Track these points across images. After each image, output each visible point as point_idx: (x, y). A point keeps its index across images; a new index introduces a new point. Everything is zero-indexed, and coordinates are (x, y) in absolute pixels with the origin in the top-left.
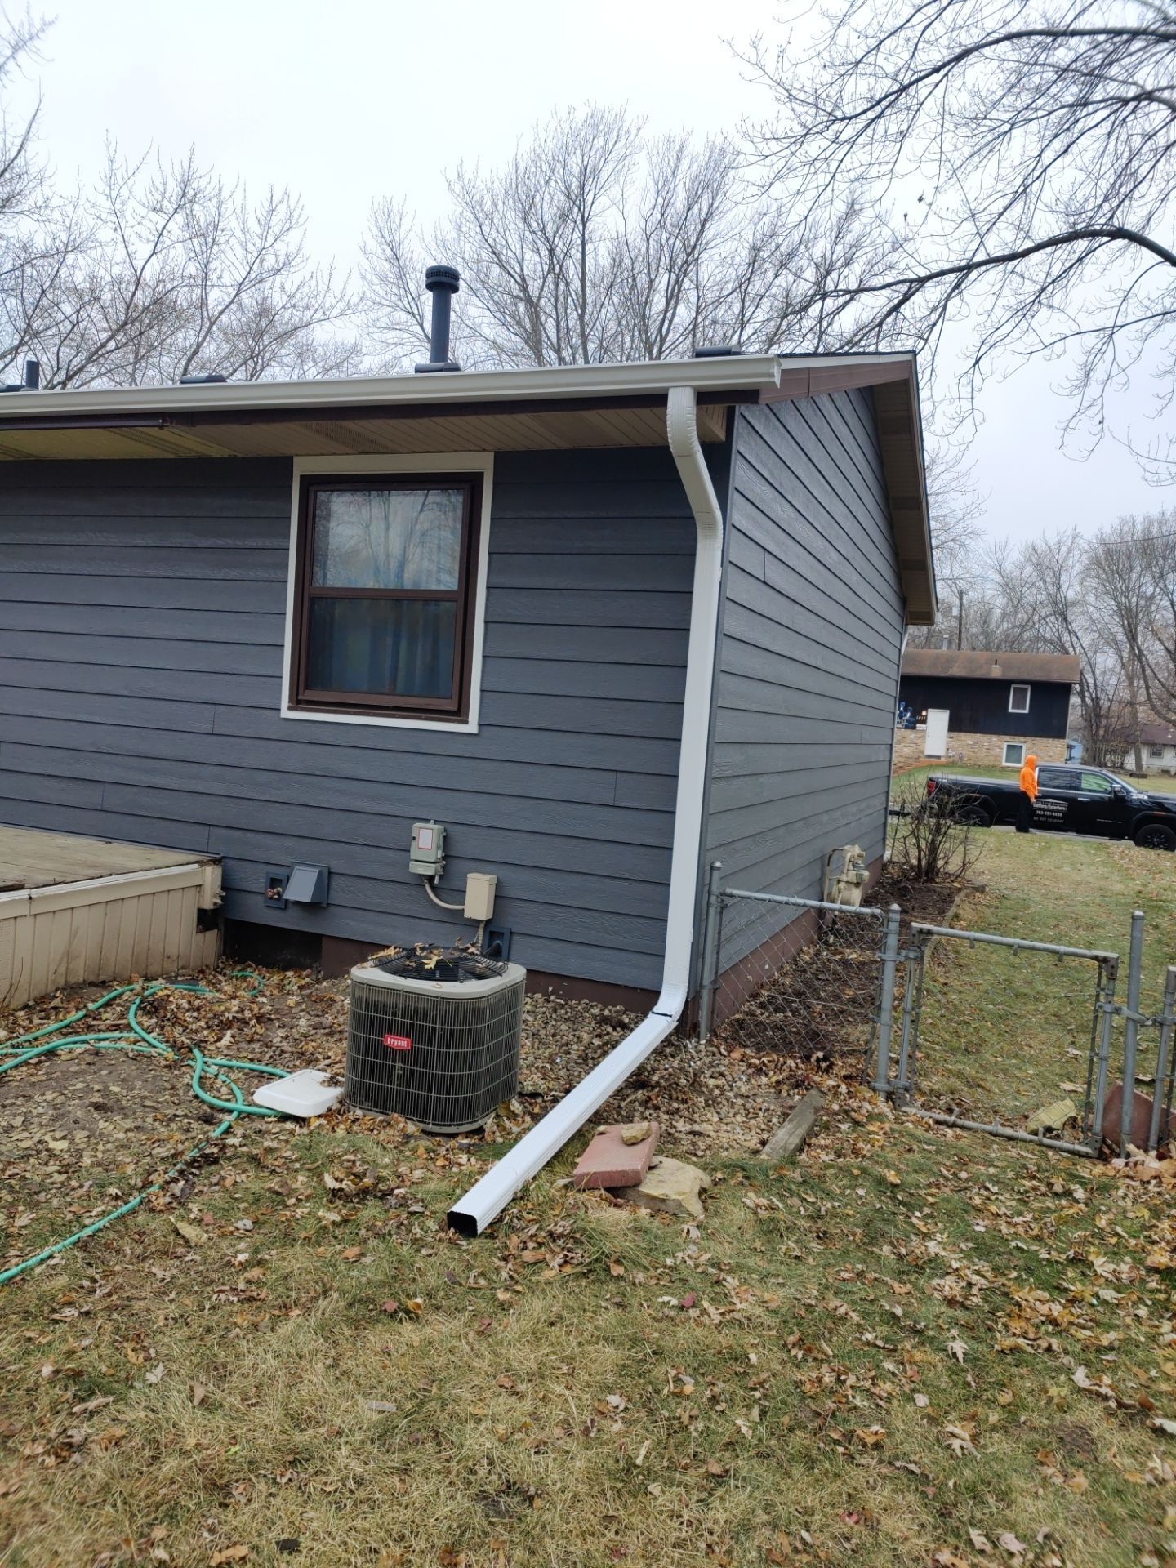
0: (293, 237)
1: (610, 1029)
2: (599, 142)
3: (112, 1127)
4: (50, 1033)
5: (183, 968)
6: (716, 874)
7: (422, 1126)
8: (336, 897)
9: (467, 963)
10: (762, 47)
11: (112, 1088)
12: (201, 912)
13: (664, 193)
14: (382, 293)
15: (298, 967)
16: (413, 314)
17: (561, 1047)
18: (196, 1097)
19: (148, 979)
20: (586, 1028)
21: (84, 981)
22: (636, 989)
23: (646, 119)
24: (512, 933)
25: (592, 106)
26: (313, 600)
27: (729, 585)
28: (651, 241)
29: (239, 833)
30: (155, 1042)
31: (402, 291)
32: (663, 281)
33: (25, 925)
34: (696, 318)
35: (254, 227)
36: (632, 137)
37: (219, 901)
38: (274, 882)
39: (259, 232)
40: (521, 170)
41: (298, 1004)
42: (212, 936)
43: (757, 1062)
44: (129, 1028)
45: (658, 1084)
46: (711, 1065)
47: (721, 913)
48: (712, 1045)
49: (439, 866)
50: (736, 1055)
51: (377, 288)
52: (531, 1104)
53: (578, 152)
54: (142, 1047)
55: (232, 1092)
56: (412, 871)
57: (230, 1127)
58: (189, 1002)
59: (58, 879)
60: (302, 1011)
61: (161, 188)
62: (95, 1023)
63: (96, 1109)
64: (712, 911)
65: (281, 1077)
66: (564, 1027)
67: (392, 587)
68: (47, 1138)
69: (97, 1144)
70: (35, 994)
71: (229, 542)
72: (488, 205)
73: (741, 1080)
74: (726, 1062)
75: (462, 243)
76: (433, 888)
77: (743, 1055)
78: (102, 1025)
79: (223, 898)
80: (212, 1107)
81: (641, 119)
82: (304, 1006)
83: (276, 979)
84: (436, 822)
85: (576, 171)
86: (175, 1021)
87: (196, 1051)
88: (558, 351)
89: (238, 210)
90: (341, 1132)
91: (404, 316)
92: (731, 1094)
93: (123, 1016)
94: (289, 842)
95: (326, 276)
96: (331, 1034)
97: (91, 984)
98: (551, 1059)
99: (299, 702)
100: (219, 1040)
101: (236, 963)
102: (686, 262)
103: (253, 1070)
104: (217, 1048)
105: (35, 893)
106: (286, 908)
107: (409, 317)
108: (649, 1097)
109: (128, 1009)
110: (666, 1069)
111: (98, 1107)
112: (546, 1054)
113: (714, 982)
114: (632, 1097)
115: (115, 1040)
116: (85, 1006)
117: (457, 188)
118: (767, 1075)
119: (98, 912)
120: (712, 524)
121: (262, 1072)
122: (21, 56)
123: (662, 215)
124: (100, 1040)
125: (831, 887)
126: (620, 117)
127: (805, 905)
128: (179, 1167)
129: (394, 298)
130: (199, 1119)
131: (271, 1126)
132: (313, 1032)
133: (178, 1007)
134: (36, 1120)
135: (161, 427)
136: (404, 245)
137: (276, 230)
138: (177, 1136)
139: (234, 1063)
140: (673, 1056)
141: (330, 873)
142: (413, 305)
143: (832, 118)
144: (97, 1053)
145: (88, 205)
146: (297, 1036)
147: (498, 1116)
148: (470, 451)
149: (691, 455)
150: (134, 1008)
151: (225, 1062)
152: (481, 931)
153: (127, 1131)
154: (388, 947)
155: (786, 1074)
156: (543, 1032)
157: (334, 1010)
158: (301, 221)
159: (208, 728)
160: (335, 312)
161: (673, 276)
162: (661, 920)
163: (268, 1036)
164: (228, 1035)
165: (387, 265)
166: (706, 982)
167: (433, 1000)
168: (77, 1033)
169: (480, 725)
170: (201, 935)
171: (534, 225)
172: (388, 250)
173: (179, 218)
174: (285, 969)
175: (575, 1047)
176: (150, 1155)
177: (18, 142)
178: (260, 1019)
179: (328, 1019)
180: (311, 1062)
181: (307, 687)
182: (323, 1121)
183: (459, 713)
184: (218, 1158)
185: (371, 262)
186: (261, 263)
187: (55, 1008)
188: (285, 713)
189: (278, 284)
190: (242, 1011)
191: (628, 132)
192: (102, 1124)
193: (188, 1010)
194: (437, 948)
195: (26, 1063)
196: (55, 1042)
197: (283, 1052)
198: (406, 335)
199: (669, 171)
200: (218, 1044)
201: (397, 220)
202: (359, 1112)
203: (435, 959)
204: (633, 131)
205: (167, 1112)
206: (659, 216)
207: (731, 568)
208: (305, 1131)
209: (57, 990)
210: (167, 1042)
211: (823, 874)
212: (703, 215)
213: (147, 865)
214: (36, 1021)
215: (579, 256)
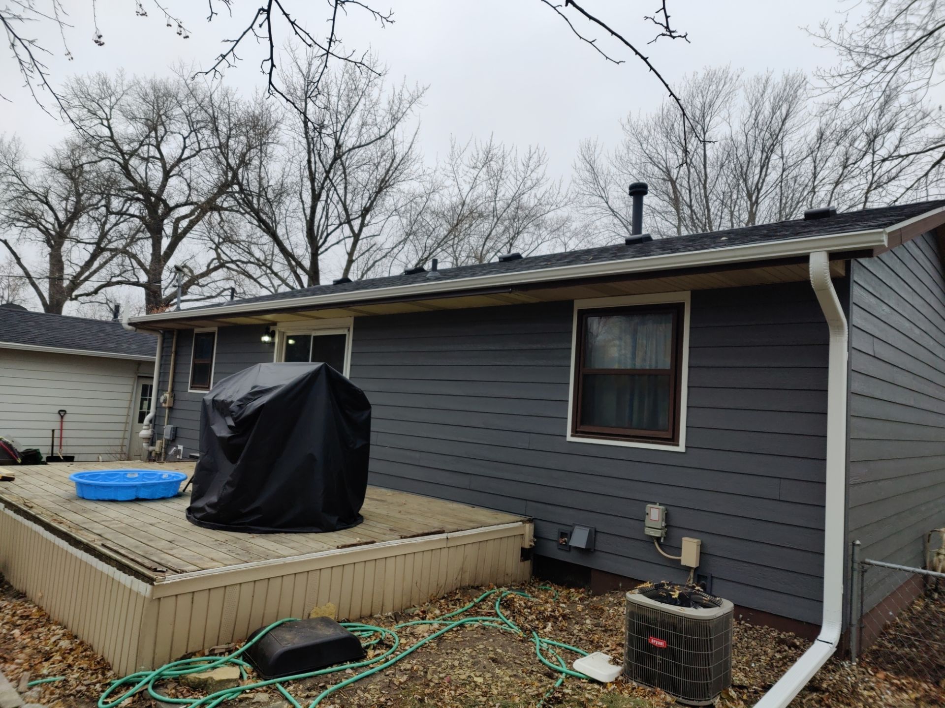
0: (540, 170)
1: (787, 648)
2: (713, 87)
3: (502, 673)
4: (459, 614)
5: (514, 581)
6: (857, 549)
7: (676, 698)
8: (599, 546)
9: (696, 596)
10: (828, 27)
11: (498, 650)
12: (523, 549)
13: (757, 107)
14: (585, 188)
15: (577, 587)
16: (602, 197)
17: (753, 657)
18: (540, 661)
19: (499, 587)
20: (769, 645)
21: (469, 586)
22: (802, 622)
23: (743, 70)
24: (712, 577)
25: (708, 69)
26: (586, 376)
27: (853, 362)
28: (748, 137)
29: (543, 505)
30: (512, 625)
31: (596, 186)
32: (757, 157)
33: (444, 552)
34: (782, 175)
35: (521, 168)
36: (734, 81)
37: (533, 544)
38: (563, 535)
39: (523, 169)
40: (665, 111)
41: (583, 610)
42: (528, 563)
43: (898, 682)
44: (497, 615)
45: (827, 690)
46: (863, 681)
47: (863, 576)
48: (861, 667)
49: (664, 531)
50: (881, 675)
51: (582, 186)
52: (740, 693)
53: (700, 95)
54: (504, 627)
55: (558, 661)
56: (647, 533)
57: (563, 682)
58: (525, 603)
59: (459, 529)
60: (587, 614)
61: (476, 156)
62: (479, 610)
63: (493, 661)
64: (856, 574)
65: (584, 655)
66: (753, 643)
67: (629, 367)
68: (472, 675)
69: (497, 682)
70: (448, 591)
71: (539, 346)
72: (646, 133)
73: (887, 694)
74: (874, 679)
75: (630, 155)
76: (660, 545)
77: (887, 676)
78: (484, 612)
79: (535, 543)
80: (550, 668)
81: (740, 70)
82: (587, 612)
83: (565, 592)
84: (660, 504)
85: (699, 106)
86: (520, 613)
87: (534, 633)
88: (690, 207)
89: (513, 160)
90: (626, 694)
91: (597, 199)
92: (881, 703)
93: (492, 607)
94: (571, 511)
95: (558, 186)
96: (605, 631)
97: (473, 587)
98: (748, 663)
99: (577, 432)
100: (545, 627)
101: (541, 580)
102: (772, 144)
103: (567, 649)
104: (545, 633)
105: (450, 535)
106: (570, 551)
107: (600, 198)
108: (822, 698)
109: (494, 604)
110: (831, 680)
111: (494, 660)
112: (744, 660)
113: (860, 621)
114: (810, 697)
115: (492, 622)
116: (472, 600)
117: (628, 127)
118: (907, 693)
119: (476, 546)
120: (841, 327)
121: (571, 650)
122: (413, 106)
123: (755, 120)
124: (484, 621)
125: (932, 557)
126: (725, 72)
127: (913, 572)
128: (542, 702)
129: (591, 190)
130: (545, 675)
131: (586, 685)
132: (595, 628)
133: (520, 605)
134: (464, 663)
135: (510, 292)
136: (597, 162)
137: (532, 167)
138: (537, 684)
139: (555, 642)
140: (834, 671)
141: (596, 531)
142: (602, 192)
143: (879, 58)
144: (484, 628)
145: (441, 170)
146: (587, 630)
147: (721, 698)
148: (676, 291)
149: (826, 289)
150: (497, 604)
151: (550, 641)
152: (692, 574)
153: (510, 676)
154: (646, 582)
155: (922, 693)
156: (739, 645)
157: (604, 616)
158: (545, 161)
159: (526, 446)
160: (562, 204)
161: (765, 154)
162: (819, 578)
163: (570, 628)
164: (550, 624)
165: (587, 174)
166: (854, 622)
167: (680, 618)
168: (471, 615)
169: (686, 447)
170: (522, 563)
171: (674, 139)
172: (588, 166)
173: (484, 170)
174: (569, 587)
175: (763, 657)
176: (525, 692)
177: (409, 145)
178: (564, 617)
179: (602, 621)
180: (598, 647)
181: (582, 423)
182: (614, 686)
183: (673, 440)
184: (561, 700)
185: (579, 173)
186: (524, 185)
187: (458, 600)
188: (569, 438)
189: (533, 194)
190: (554, 611)
191: (731, 79)
192: (497, 671)
193: (525, 608)
194: (677, 585)
195: (451, 630)
196: (463, 620)
197: (581, 639)
198: (598, 209)
199: (759, 95)
200: (545, 630)
201: (593, 149)
202: (635, 684)
203: (678, 592)
204: (735, 78)
205: (528, 668)
206: (753, 121)
207: (854, 352)
208: (605, 691)
209: (456, 589)
210: (518, 625)
211: (925, 548)
212: (784, 116)
213: (496, 522)
214: (451, 606)
215: (702, 152)
